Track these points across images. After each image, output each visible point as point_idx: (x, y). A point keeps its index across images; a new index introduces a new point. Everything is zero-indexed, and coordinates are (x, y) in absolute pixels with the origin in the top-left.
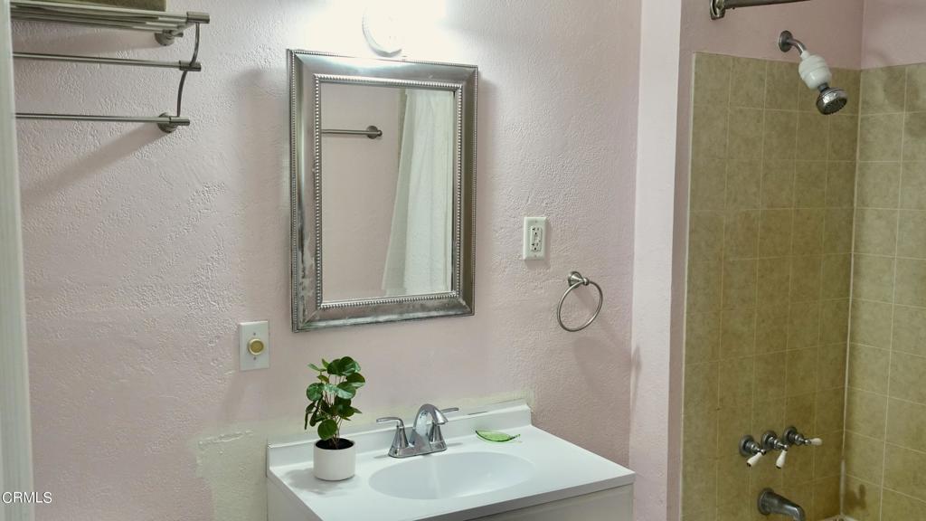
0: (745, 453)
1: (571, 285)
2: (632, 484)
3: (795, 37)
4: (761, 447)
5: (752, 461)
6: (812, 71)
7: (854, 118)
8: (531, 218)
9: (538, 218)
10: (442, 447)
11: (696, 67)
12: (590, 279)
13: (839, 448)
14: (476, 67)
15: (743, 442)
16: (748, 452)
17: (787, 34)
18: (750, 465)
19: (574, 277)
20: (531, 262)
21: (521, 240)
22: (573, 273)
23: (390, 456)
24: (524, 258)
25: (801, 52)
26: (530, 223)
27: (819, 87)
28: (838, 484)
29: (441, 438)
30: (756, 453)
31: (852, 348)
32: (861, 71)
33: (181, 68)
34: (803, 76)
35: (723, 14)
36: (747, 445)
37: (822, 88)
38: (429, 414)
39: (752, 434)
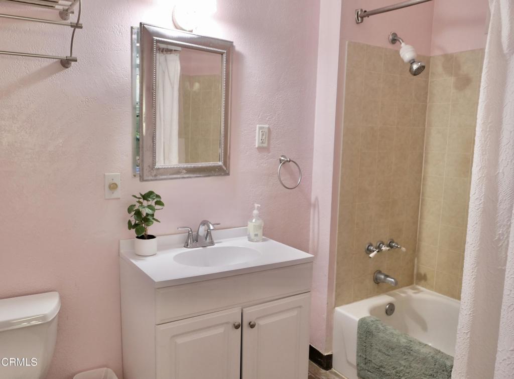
0: (368, 252)
1: (281, 163)
2: (312, 262)
3: (399, 36)
4: (376, 249)
5: (372, 255)
6: (407, 53)
7: (427, 82)
8: (261, 126)
9: (264, 126)
10: (212, 243)
11: (348, 48)
12: (291, 160)
13: (414, 251)
14: (232, 42)
15: (367, 246)
16: (369, 251)
17: (395, 35)
18: (371, 258)
19: (282, 158)
20: (260, 149)
21: (255, 137)
22: (282, 156)
23: (184, 247)
24: (257, 146)
25: (401, 44)
26: (260, 128)
27: (410, 61)
28: (413, 270)
29: (212, 239)
30: (374, 251)
31: (423, 200)
32: (431, 57)
33: (72, 26)
34: (402, 56)
35: (362, 21)
36: (369, 247)
37: (412, 62)
38: (206, 225)
39: (372, 242)
